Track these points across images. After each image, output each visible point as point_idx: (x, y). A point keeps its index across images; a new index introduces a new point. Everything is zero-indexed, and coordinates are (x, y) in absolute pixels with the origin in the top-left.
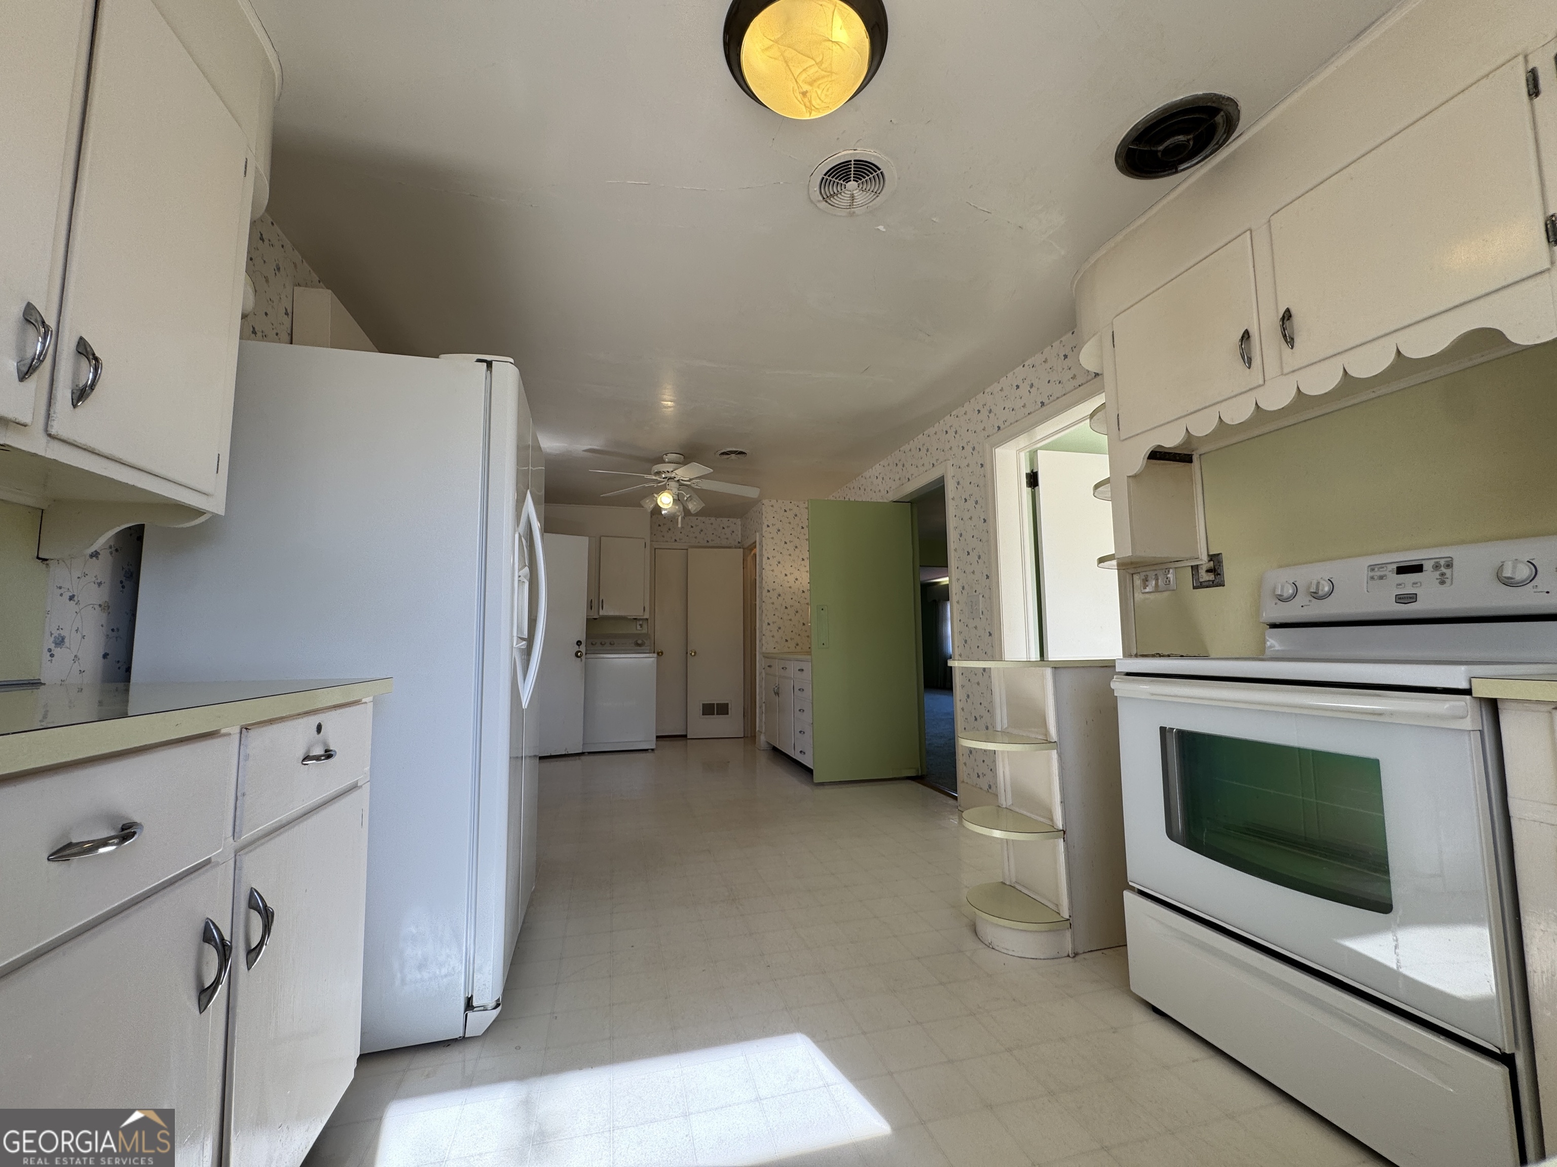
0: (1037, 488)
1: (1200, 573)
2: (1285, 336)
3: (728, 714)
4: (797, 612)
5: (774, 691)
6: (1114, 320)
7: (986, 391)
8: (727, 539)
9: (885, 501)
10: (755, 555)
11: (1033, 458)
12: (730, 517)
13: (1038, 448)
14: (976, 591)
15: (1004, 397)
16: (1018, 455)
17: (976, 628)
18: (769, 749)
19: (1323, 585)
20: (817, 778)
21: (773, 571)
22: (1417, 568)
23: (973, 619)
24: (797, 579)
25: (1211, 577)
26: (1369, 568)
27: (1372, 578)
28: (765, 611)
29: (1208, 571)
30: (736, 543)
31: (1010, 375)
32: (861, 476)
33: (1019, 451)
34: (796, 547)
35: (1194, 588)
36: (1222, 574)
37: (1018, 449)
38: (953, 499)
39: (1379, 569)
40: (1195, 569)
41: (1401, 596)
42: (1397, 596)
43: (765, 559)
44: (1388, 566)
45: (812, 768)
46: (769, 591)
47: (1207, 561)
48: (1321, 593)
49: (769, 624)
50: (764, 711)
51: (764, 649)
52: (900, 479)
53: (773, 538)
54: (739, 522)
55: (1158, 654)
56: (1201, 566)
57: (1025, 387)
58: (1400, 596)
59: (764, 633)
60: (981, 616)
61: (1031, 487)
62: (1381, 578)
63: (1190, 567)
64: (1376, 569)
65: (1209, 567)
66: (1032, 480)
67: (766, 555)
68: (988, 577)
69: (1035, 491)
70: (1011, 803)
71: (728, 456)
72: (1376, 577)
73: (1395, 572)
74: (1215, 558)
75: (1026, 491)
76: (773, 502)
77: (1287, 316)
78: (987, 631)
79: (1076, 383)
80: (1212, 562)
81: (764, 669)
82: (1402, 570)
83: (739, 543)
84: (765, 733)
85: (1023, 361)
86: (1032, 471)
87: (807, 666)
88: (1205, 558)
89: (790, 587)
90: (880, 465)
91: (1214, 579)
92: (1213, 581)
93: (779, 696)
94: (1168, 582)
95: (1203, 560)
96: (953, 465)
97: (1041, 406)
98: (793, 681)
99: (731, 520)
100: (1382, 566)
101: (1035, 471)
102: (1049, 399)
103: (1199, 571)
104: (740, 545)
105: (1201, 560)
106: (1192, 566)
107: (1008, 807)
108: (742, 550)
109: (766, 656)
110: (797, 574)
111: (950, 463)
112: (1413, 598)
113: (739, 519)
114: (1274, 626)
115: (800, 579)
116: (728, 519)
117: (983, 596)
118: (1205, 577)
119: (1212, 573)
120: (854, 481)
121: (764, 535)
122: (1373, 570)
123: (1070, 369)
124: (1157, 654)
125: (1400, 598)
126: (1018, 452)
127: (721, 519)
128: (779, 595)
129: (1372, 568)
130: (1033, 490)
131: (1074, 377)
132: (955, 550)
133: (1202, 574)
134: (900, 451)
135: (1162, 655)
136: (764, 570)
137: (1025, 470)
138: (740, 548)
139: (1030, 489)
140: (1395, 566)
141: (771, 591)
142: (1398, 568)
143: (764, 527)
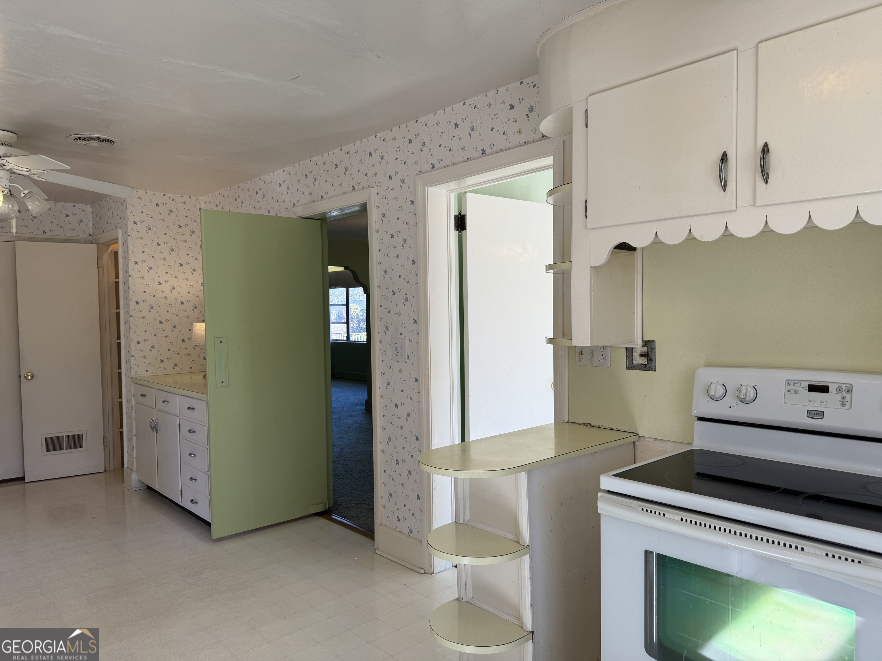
0: (464, 232)
1: (634, 356)
2: (762, 171)
3: (82, 447)
4: (175, 327)
5: (151, 425)
6: (589, 98)
7: (420, 120)
8: (73, 229)
9: (293, 216)
10: (116, 253)
11: (461, 200)
12: (74, 201)
13: (466, 191)
14: (401, 334)
15: (440, 134)
16: (448, 195)
17: (400, 371)
18: (142, 488)
19: (750, 392)
20: (217, 531)
21: (142, 278)
22: (824, 389)
23: (398, 362)
24: (174, 288)
25: (644, 361)
26: (787, 382)
27: (789, 391)
28: (133, 328)
29: (642, 355)
30: (86, 236)
31: (448, 109)
32: (259, 178)
33: (450, 191)
34: (172, 250)
35: (627, 368)
36: (654, 360)
37: (448, 189)
38: (377, 231)
39: (794, 384)
40: (629, 351)
41: (812, 412)
42: (809, 412)
43: (131, 264)
44: (802, 382)
45: (210, 522)
46: (137, 303)
47: (641, 346)
48: (747, 399)
49: (139, 343)
50: (134, 445)
51: (133, 372)
52: (310, 194)
53: (141, 238)
54: (89, 208)
55: (590, 424)
56: (635, 350)
57: (464, 128)
58: (810, 412)
59: (133, 354)
60: (407, 361)
61: (458, 230)
62: (796, 392)
63: (625, 349)
64: (792, 384)
65: (643, 351)
66: (459, 223)
67: (132, 259)
68: (415, 321)
69: (462, 234)
70: (471, 596)
71: (87, 142)
72: (791, 391)
73: (807, 389)
74: (647, 343)
75: (454, 234)
76: (141, 193)
77: (765, 150)
78: (413, 376)
79: (522, 139)
80: (646, 348)
81: (133, 396)
82: (813, 388)
83: (90, 235)
84: (137, 471)
85: (464, 99)
86: (460, 213)
87: (201, 407)
88: (640, 343)
89: (166, 298)
90: (284, 171)
91: (646, 363)
92: (646, 366)
93: (157, 432)
94: (602, 358)
95: (639, 347)
96: (377, 194)
97: (482, 154)
98: (179, 418)
99: (78, 205)
100: (797, 382)
101: (463, 213)
102: (491, 148)
103: (634, 354)
104: (91, 240)
105: (637, 344)
106: (626, 348)
107: (468, 600)
108: (95, 246)
109: (137, 382)
110: (173, 282)
111: (374, 191)
112: (818, 415)
113: (89, 206)
114: (701, 419)
115: (177, 288)
116: (73, 204)
117: (409, 340)
118: (638, 360)
119: (645, 358)
120: (249, 182)
121: (129, 234)
122: (789, 384)
123: (516, 121)
124: (588, 424)
125: (810, 414)
126: (448, 193)
127: (63, 203)
128: (152, 308)
129: (789, 382)
130: (460, 233)
131: (519, 132)
132: (379, 287)
133: (635, 357)
134: (310, 161)
135: (593, 425)
136: (130, 278)
137: (454, 212)
138: (92, 243)
139: (457, 231)
140: (807, 384)
141: (141, 303)
142: (809, 386)
143: (130, 224)
